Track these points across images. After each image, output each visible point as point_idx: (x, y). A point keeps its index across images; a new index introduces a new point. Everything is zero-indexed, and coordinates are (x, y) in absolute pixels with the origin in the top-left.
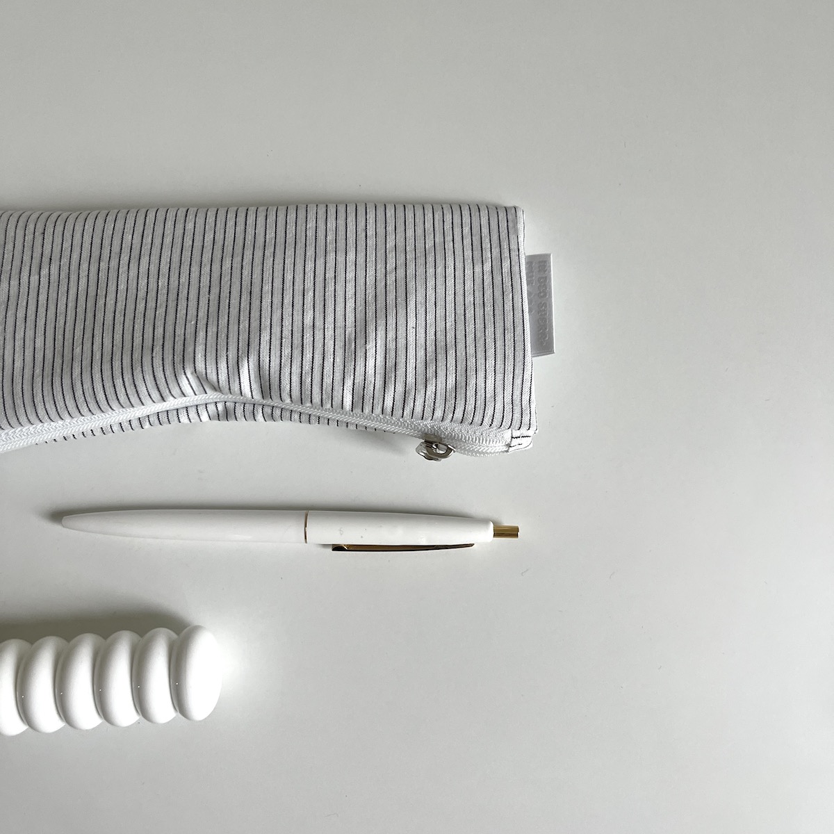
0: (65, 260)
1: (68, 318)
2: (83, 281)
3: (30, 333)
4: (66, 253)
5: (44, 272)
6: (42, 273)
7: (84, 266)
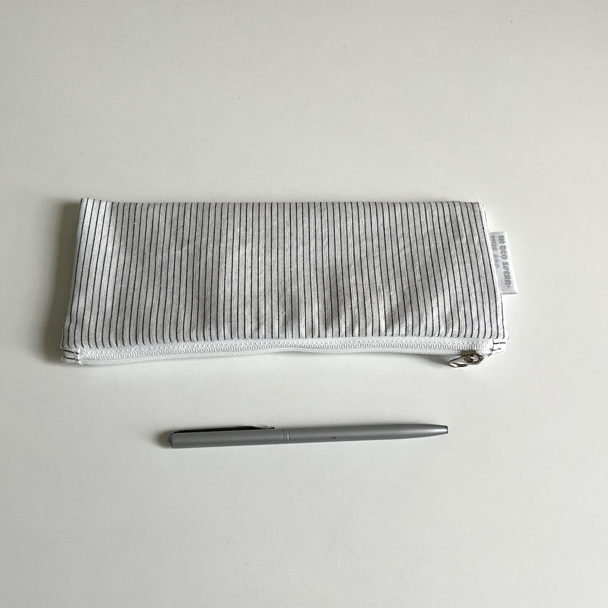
0: (198, 242)
1: (201, 275)
2: (210, 254)
3: (177, 285)
4: (198, 238)
5: (185, 248)
6: (183, 249)
7: (211, 245)
